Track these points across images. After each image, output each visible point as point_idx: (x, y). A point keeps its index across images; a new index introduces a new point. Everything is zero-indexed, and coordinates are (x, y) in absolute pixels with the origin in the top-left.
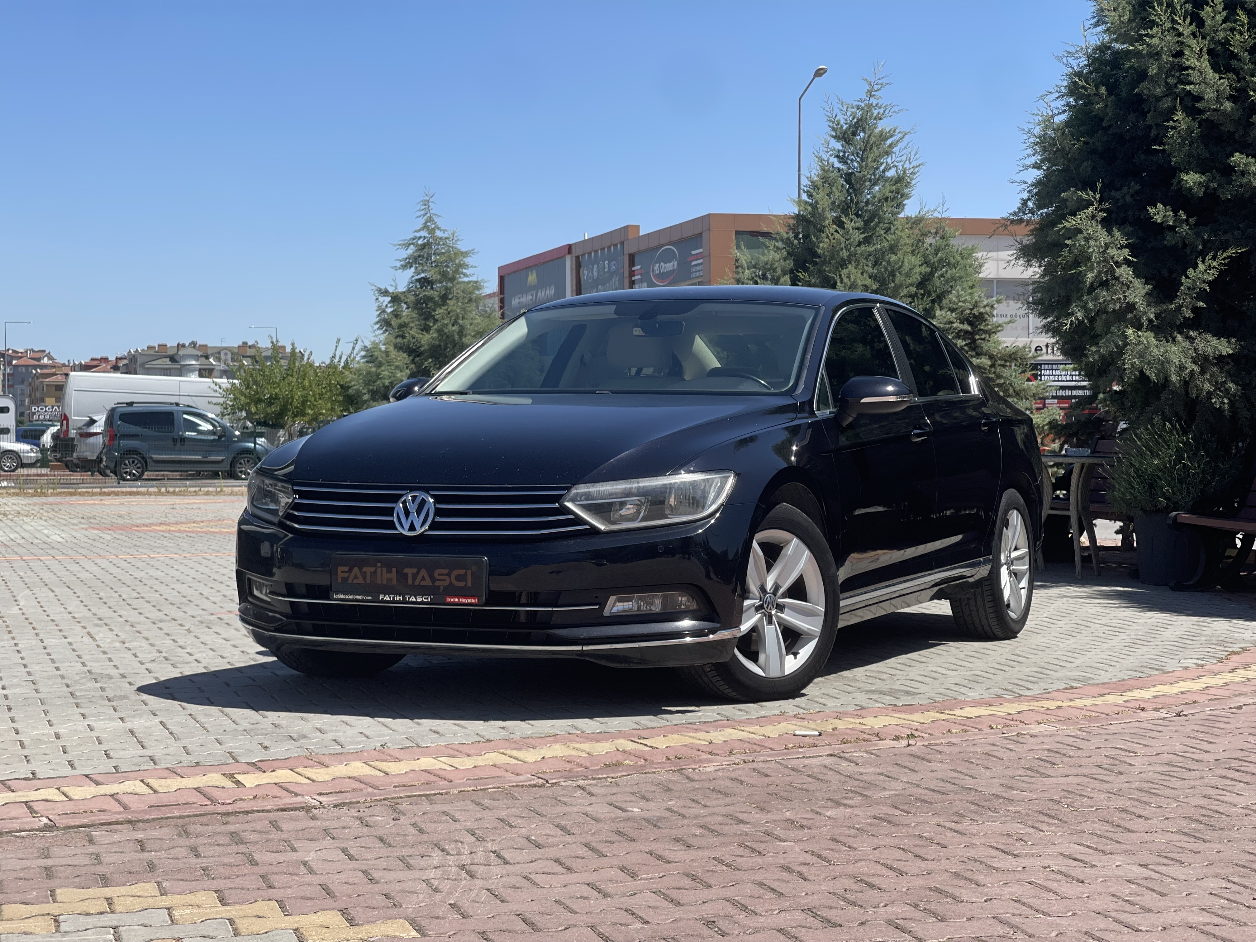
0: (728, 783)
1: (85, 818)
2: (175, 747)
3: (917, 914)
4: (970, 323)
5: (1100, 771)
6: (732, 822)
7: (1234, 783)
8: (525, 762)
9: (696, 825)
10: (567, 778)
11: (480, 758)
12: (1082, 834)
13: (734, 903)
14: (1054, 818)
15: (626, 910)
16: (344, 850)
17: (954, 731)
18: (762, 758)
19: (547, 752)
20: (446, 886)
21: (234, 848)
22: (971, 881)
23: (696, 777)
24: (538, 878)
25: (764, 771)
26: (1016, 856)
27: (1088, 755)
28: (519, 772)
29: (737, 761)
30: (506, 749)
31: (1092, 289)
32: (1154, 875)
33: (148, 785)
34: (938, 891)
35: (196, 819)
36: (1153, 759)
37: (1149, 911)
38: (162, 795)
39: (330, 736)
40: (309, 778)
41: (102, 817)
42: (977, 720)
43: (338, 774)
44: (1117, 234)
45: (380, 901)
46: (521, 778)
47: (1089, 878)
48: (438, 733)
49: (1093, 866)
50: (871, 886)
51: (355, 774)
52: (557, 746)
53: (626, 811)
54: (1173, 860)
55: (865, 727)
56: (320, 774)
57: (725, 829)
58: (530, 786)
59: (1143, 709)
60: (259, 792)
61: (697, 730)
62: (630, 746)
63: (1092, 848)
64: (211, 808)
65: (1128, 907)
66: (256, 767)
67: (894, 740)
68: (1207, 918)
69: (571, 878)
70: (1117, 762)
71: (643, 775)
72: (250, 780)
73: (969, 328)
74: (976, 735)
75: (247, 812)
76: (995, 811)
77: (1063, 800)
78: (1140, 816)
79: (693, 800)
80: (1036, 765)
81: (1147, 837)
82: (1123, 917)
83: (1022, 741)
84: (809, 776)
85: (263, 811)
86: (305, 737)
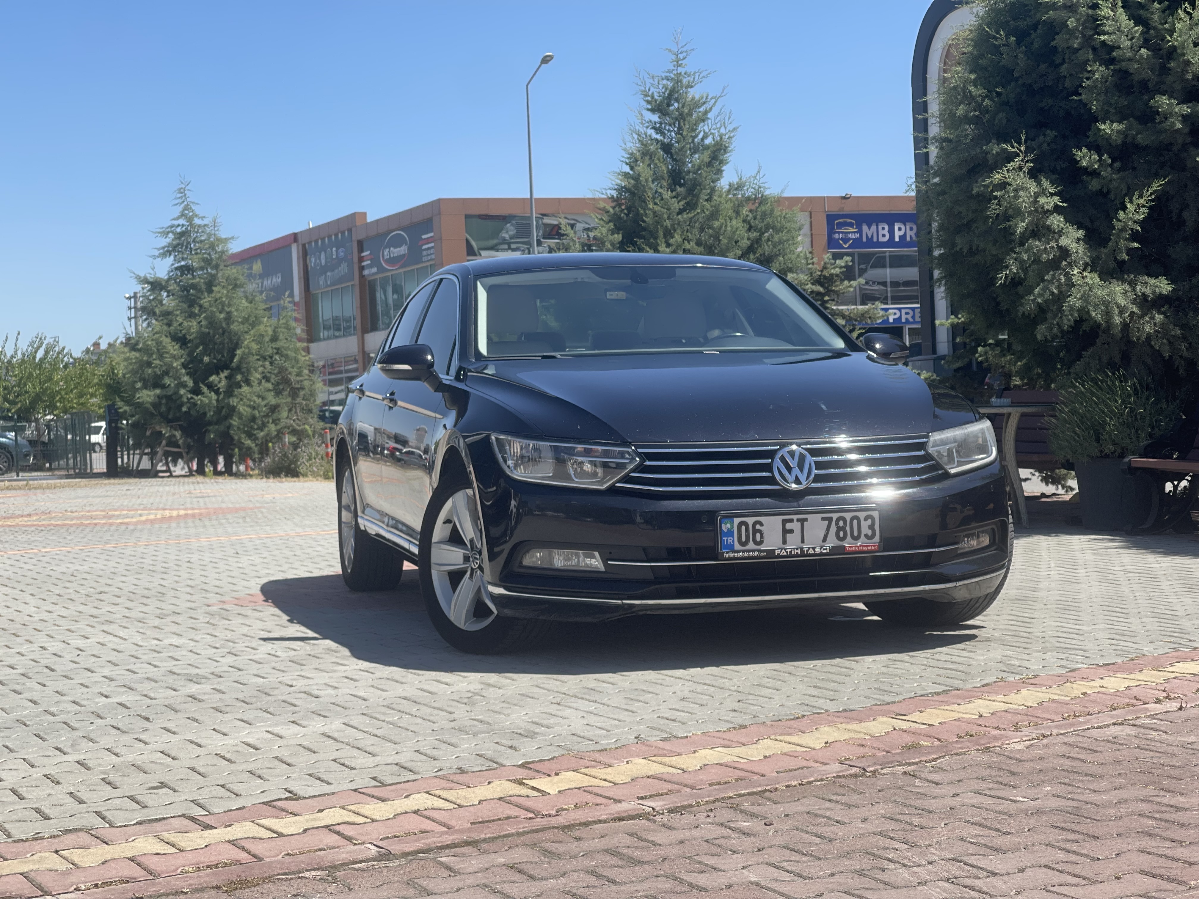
0: (1067, 762)
1: (415, 841)
2: (408, 753)
6: (1168, 809)
8: (812, 748)
9: (1129, 814)
10: (882, 765)
11: (758, 746)
16: (774, 866)
18: (1056, 731)
19: (822, 736)
21: (640, 871)
23: (1018, 757)
24: (1065, 891)
25: (1080, 745)
28: (821, 760)
29: (1034, 735)
30: (774, 734)
31: (1024, 240)
33: (440, 797)
35: (540, 836)
38: (471, 809)
39: (561, 730)
40: (605, 780)
41: (434, 839)
43: (633, 774)
44: (1045, 182)
46: (833, 767)
48: (673, 720)
51: (651, 773)
52: (824, 728)
53: (1013, 801)
57: (1175, 817)
58: (853, 775)
62: (902, 724)
64: (539, 822)
66: (531, 769)
67: (1157, 702)
69: (1107, 889)
71: (956, 757)
72: (547, 785)
73: (821, 290)
75: (586, 824)
79: (1065, 784)
84: (1141, 748)
86: (534, 733)
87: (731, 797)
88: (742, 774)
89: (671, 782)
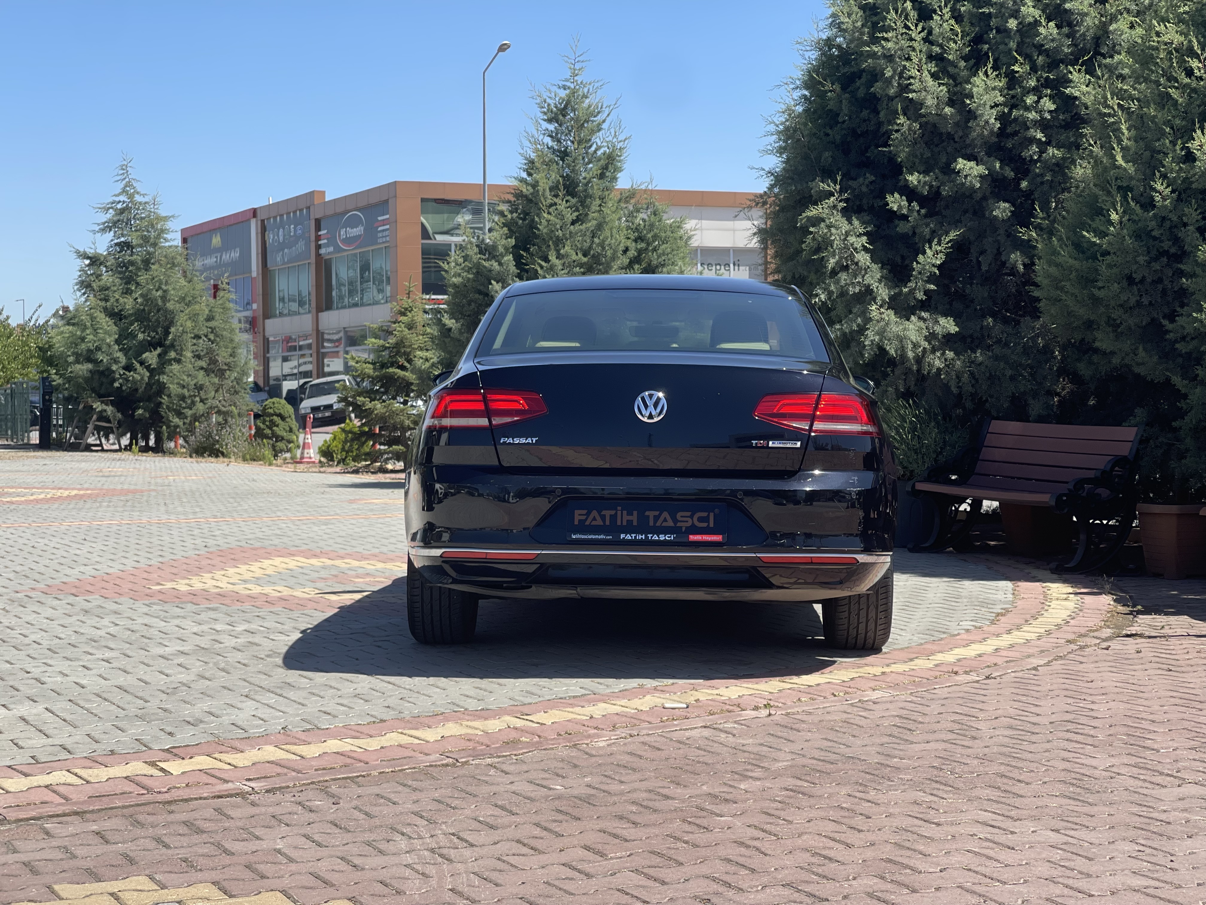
0: (628, 758)
1: (32, 810)
2: (79, 736)
3: (889, 886)
5: (955, 736)
6: (660, 798)
7: (1082, 746)
8: (427, 742)
9: (625, 801)
10: (475, 757)
11: (383, 738)
12: (980, 801)
13: (714, 879)
14: (945, 785)
15: (618, 890)
16: (307, 837)
17: (803, 699)
18: (645, 732)
19: (443, 732)
20: (431, 870)
21: (196, 838)
22: (915, 850)
23: (594, 753)
24: (512, 860)
25: (654, 744)
26: (938, 824)
27: (936, 720)
28: (427, 752)
29: (623, 735)
30: (404, 728)
31: (834, 273)
32: (1071, 840)
33: (76, 775)
34: (890, 861)
35: (141, 809)
36: (995, 723)
37: (1089, 876)
38: (97, 785)
39: (226, 720)
40: (229, 764)
41: (49, 809)
42: (819, 688)
43: (256, 759)
44: (856, 222)
45: (379, 888)
46: (432, 758)
47: (1018, 845)
48: (329, 714)
49: (1012, 833)
50: (830, 859)
51: (272, 759)
52: (450, 725)
53: (550, 789)
54: (1076, 824)
55: (723, 698)
56: (241, 760)
57: (657, 805)
58: (443, 765)
59: (956, 673)
60: (191, 780)
61: (572, 705)
62: (519, 723)
63: (999, 814)
64: (149, 797)
65: (1068, 873)
66: (172, 753)
67: (753, 710)
68: (1145, 882)
69: (544, 859)
70: (965, 727)
71: (544, 752)
72: (175, 767)
74: (825, 702)
75: (186, 800)
76: (889, 779)
77: (943, 767)
78: (1019, 781)
79: (606, 776)
80: (895, 731)
81: (1039, 802)
82: (1070, 882)
83: (868, 708)
84: (698, 748)
85: (201, 798)
86: (201, 722)
87: (327, 781)
88: (349, 761)
89: (284, 767)
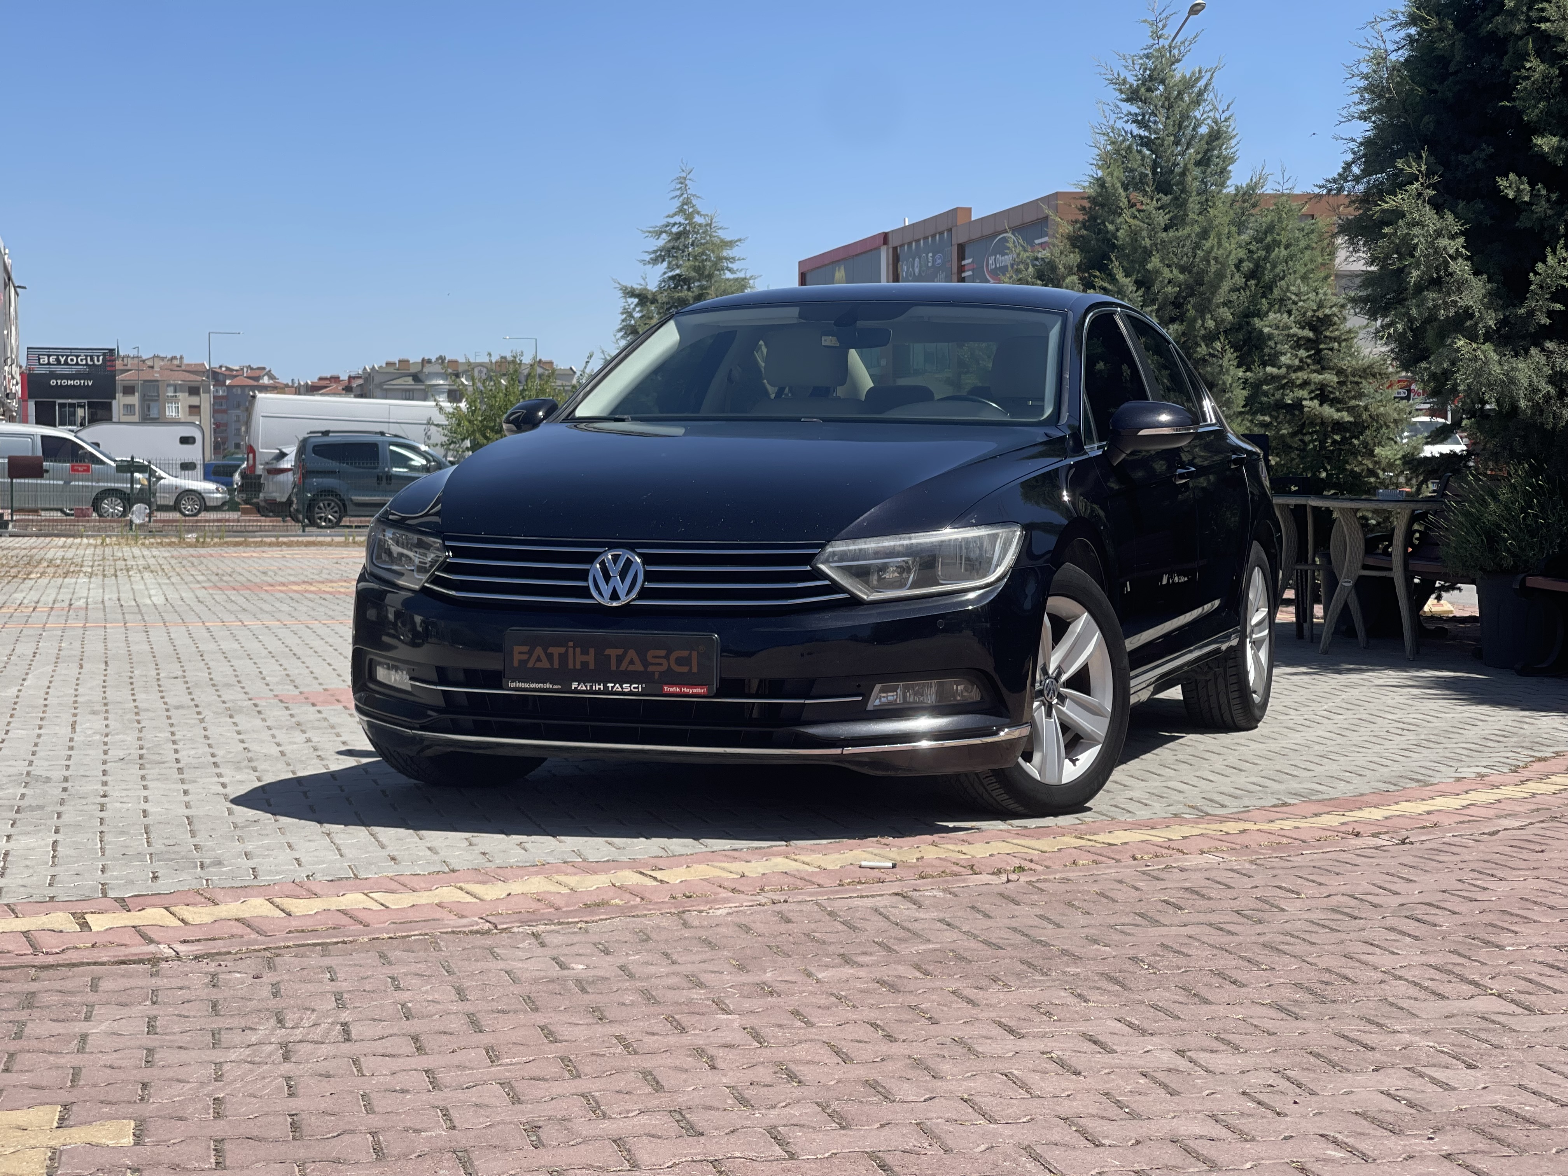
3: (818, 1119)
4: (1313, 328)
5: (1235, 918)
7: (1399, 937)
10: (523, 923)
13: (589, 1100)
14: (1117, 983)
15: (442, 1110)
17: (1080, 862)
19: (516, 888)
20: (238, 1072)
22: (930, 1071)
26: (1021, 1036)
27: (1235, 896)
29: (763, 901)
31: (1417, 290)
32: (1184, 1065)
36: (1317, 903)
37: (1137, 1116)
42: (1121, 848)
44: (1450, 217)
45: (129, 1092)
47: (1092, 1069)
49: (1111, 1052)
50: (793, 1077)
54: (1228, 1043)
56: (201, 915)
58: (471, 932)
59: (1358, 835)
60: (105, 938)
63: (1133, 1026)
67: (994, 873)
70: (1266, 907)
73: (1311, 335)
74: (1109, 867)
76: (1046, 973)
77: (1149, 959)
78: (1234, 982)
80: (1155, 909)
81: (1221, 1011)
82: (1093, 1125)
83: (1163, 876)
85: (94, 963)
